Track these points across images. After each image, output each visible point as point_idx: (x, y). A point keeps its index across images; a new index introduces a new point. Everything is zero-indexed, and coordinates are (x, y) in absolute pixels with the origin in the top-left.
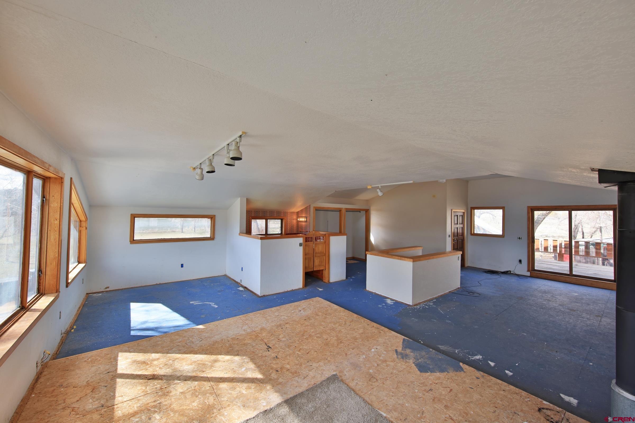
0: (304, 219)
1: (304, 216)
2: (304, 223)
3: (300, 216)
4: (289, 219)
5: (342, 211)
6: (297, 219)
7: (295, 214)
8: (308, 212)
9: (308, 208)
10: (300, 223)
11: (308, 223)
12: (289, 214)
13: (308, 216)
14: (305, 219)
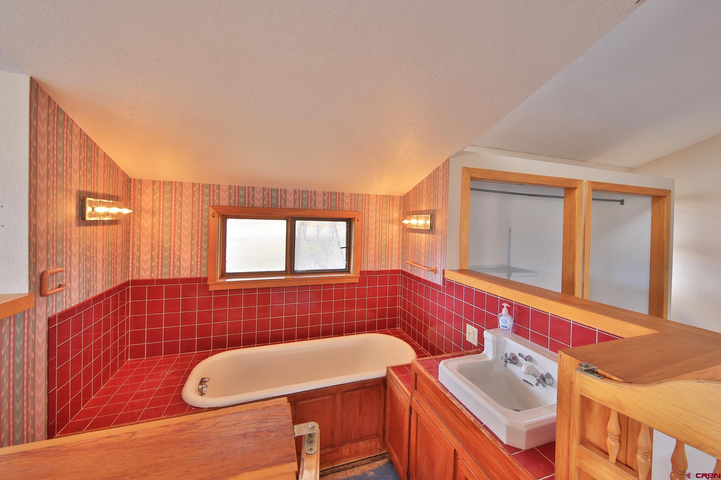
0: (426, 219)
1: (424, 208)
2: (423, 235)
3: (411, 209)
4: (372, 220)
5: (577, 192)
6: (400, 222)
7: (397, 202)
8: (440, 190)
9: (441, 174)
10: (411, 234)
11: (439, 237)
12: (373, 201)
13: (440, 206)
14: (428, 222)
